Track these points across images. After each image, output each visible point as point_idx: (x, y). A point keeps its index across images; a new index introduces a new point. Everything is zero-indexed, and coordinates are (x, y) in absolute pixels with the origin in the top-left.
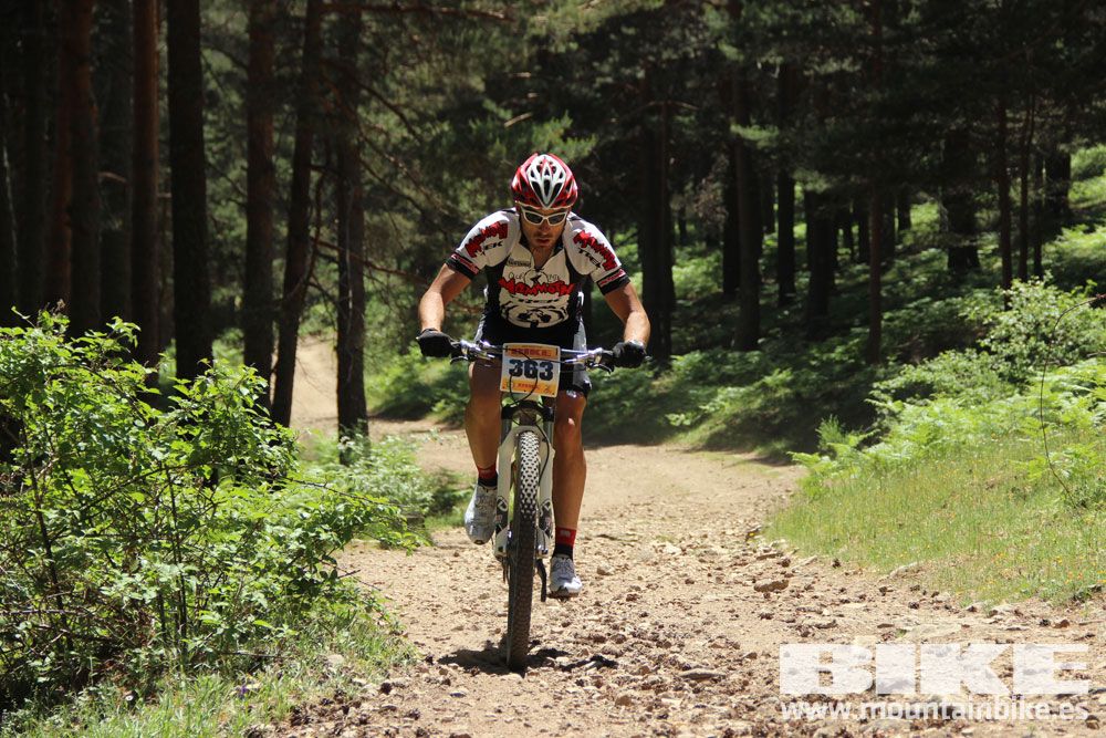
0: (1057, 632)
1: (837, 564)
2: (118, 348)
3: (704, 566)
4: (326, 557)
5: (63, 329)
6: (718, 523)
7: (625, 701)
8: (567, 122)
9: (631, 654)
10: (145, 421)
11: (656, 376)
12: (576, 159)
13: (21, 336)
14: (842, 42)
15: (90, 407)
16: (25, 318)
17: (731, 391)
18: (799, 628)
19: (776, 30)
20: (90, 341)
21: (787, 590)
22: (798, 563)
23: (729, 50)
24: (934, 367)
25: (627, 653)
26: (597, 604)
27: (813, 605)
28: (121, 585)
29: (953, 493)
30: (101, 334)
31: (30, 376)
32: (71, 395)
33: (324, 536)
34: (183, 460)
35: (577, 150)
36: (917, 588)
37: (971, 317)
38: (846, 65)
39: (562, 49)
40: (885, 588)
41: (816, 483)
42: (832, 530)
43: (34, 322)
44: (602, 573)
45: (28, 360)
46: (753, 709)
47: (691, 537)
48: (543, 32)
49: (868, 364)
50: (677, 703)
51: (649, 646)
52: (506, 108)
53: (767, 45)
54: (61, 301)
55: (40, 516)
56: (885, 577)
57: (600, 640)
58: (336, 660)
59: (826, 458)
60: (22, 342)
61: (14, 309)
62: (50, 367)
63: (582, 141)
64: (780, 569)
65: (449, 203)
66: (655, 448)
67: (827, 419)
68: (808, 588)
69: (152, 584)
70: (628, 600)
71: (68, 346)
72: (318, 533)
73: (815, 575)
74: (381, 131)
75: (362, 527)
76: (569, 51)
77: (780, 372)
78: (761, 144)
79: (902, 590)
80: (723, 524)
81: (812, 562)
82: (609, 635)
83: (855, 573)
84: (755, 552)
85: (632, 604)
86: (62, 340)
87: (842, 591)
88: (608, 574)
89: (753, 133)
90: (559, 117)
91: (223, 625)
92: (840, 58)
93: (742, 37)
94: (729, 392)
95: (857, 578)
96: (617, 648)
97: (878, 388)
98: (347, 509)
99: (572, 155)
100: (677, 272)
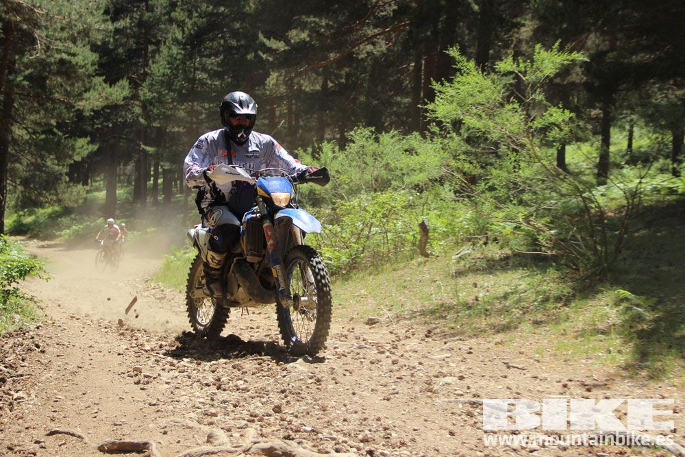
0: (258, 316)
4: (15, 281)
7: (122, 334)
8: (89, 139)
14: (179, 122)
18: (174, 312)
19: (158, 115)
22: (167, 291)
23: (142, 121)
27: (176, 304)
33: (14, 274)
38: (181, 129)
39: (88, 114)
42: (177, 280)
46: (165, 338)
48: (82, 108)
50: (140, 335)
52: (61, 132)
53: (155, 120)
58: (17, 317)
59: (173, 257)
63: (94, 146)
64: (161, 292)
68: (173, 299)
73: (173, 295)
74: (20, 136)
75: (29, 271)
76: (90, 115)
78: (150, 153)
89: (148, 148)
90: (86, 137)
92: (179, 127)
93: (147, 117)
99: (90, 150)
100: (118, 192)
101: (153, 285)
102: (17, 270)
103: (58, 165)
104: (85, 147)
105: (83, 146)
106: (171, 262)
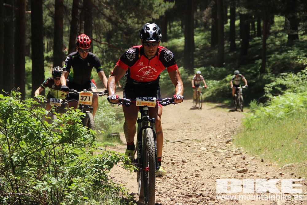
1: (262, 161)
2: (38, 103)
3: (216, 158)
5: (20, 97)
6: (214, 132)
9: (202, 203)
10: (46, 128)
11: (189, 75)
12: (168, 9)
13: (6, 99)
15: (27, 122)
16: (7, 93)
17: (215, 82)
20: (29, 101)
21: (248, 172)
22: (249, 159)
24: (286, 79)
25: (201, 203)
26: (186, 178)
28: (40, 185)
29: (299, 134)
30: (32, 99)
31: (9, 113)
32: (21, 118)
33: (104, 167)
34: (58, 141)
35: (169, 6)
36: (293, 174)
37: (300, 62)
40: (282, 173)
41: (249, 123)
42: (258, 145)
43: (9, 95)
44: (183, 162)
45: (8, 108)
47: (206, 139)
49: (261, 73)
51: (208, 200)
54: (18, 88)
55: (11, 159)
56: (281, 168)
57: (191, 196)
60: (6, 101)
61: (3, 90)
62: (16, 110)
63: (171, 3)
64: (243, 161)
65: (124, 21)
66: (189, 101)
67: (253, 101)
68: (255, 172)
69: (50, 185)
70: (196, 176)
71: (21, 103)
72: (102, 166)
73: (256, 165)
75: (116, 164)
77: (232, 75)
79: (288, 175)
80: (215, 133)
81: (253, 159)
82: (193, 194)
83: (270, 165)
84: (232, 152)
85: (198, 178)
86: (19, 101)
87: (267, 173)
88: (186, 162)
91: (73, 199)
94: (214, 82)
95: (270, 167)
96: (197, 200)
97: (267, 87)
98: (111, 157)
99: (167, 7)
100: (196, 38)
101: (234, 149)
102: (105, 162)
103: (138, 23)
104: (162, 5)
105: (160, 4)
106: (252, 120)
